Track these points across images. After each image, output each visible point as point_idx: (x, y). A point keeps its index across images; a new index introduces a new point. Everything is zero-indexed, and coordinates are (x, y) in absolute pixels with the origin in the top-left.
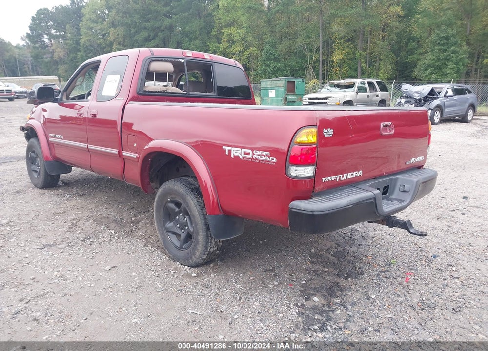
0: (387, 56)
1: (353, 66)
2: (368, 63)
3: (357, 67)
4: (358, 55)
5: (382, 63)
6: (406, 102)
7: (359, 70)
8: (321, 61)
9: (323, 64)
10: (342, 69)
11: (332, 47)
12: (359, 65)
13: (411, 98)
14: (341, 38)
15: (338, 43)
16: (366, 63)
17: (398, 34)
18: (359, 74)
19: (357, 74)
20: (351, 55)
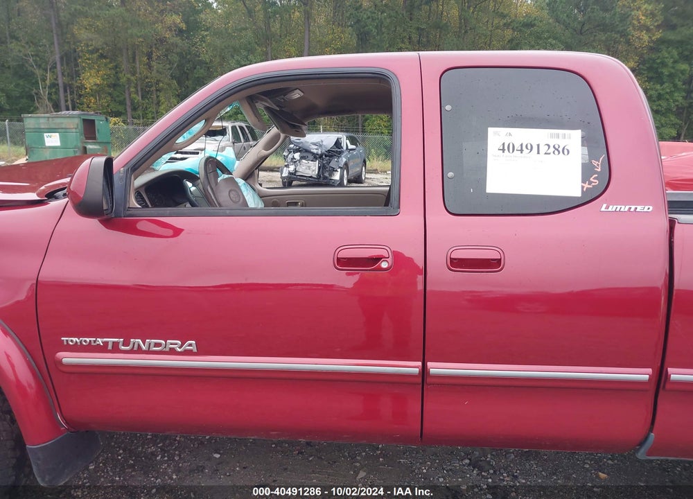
0: (169, 85)
1: (118, 96)
2: (140, 93)
3: (125, 99)
4: (123, 80)
5: (161, 94)
6: (302, 158)
7: (128, 103)
8: (61, 85)
9: (65, 91)
10: (99, 100)
11: (77, 65)
12: (127, 96)
13: (307, 151)
14: (92, 52)
15: (89, 59)
16: (137, 93)
17: (180, 55)
18: (129, 110)
19: (125, 109)
20: (112, 81)
